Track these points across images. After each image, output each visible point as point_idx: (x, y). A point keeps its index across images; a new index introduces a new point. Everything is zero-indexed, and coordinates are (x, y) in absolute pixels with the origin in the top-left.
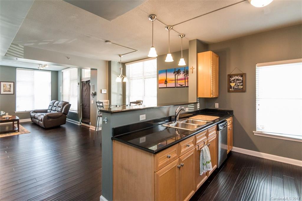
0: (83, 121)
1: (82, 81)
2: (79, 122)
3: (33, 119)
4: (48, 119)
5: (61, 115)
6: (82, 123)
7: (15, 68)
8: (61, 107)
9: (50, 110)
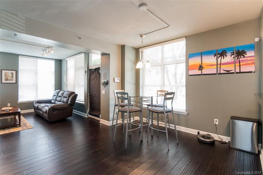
0: (91, 113)
1: (90, 68)
2: (86, 114)
3: (36, 110)
4: (53, 111)
5: (67, 106)
6: (89, 115)
7: (18, 55)
8: (66, 98)
9: (54, 100)
